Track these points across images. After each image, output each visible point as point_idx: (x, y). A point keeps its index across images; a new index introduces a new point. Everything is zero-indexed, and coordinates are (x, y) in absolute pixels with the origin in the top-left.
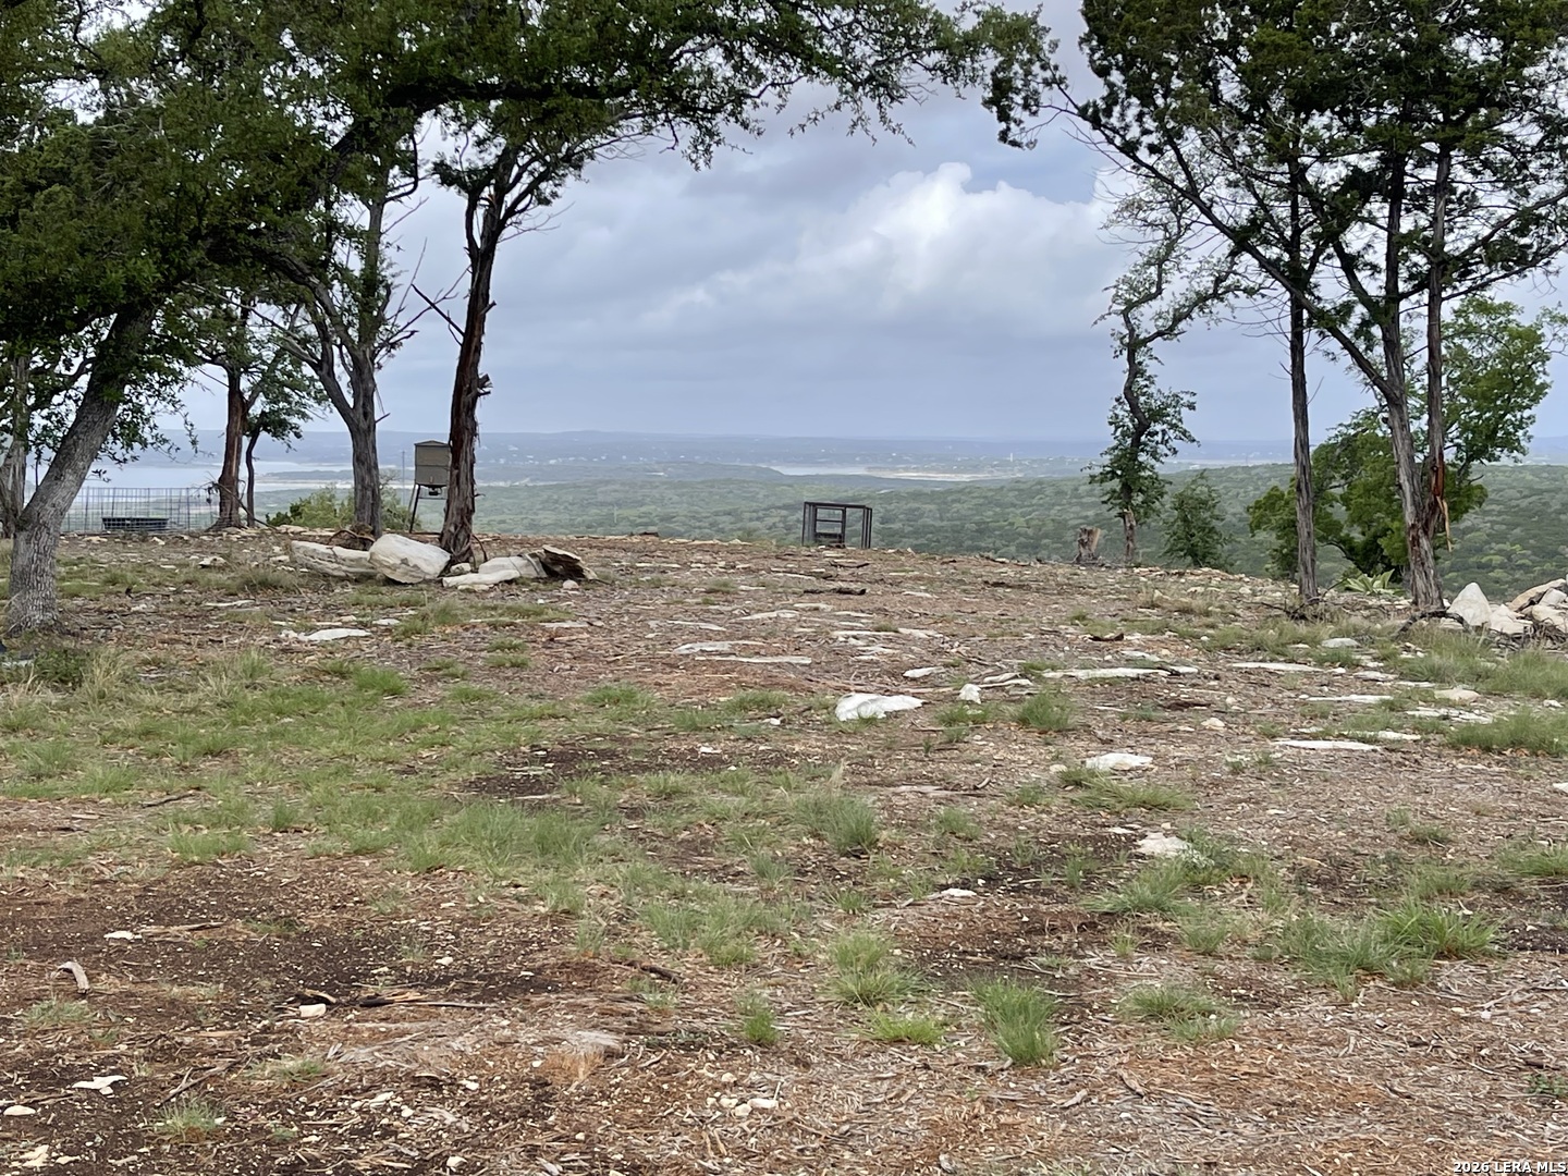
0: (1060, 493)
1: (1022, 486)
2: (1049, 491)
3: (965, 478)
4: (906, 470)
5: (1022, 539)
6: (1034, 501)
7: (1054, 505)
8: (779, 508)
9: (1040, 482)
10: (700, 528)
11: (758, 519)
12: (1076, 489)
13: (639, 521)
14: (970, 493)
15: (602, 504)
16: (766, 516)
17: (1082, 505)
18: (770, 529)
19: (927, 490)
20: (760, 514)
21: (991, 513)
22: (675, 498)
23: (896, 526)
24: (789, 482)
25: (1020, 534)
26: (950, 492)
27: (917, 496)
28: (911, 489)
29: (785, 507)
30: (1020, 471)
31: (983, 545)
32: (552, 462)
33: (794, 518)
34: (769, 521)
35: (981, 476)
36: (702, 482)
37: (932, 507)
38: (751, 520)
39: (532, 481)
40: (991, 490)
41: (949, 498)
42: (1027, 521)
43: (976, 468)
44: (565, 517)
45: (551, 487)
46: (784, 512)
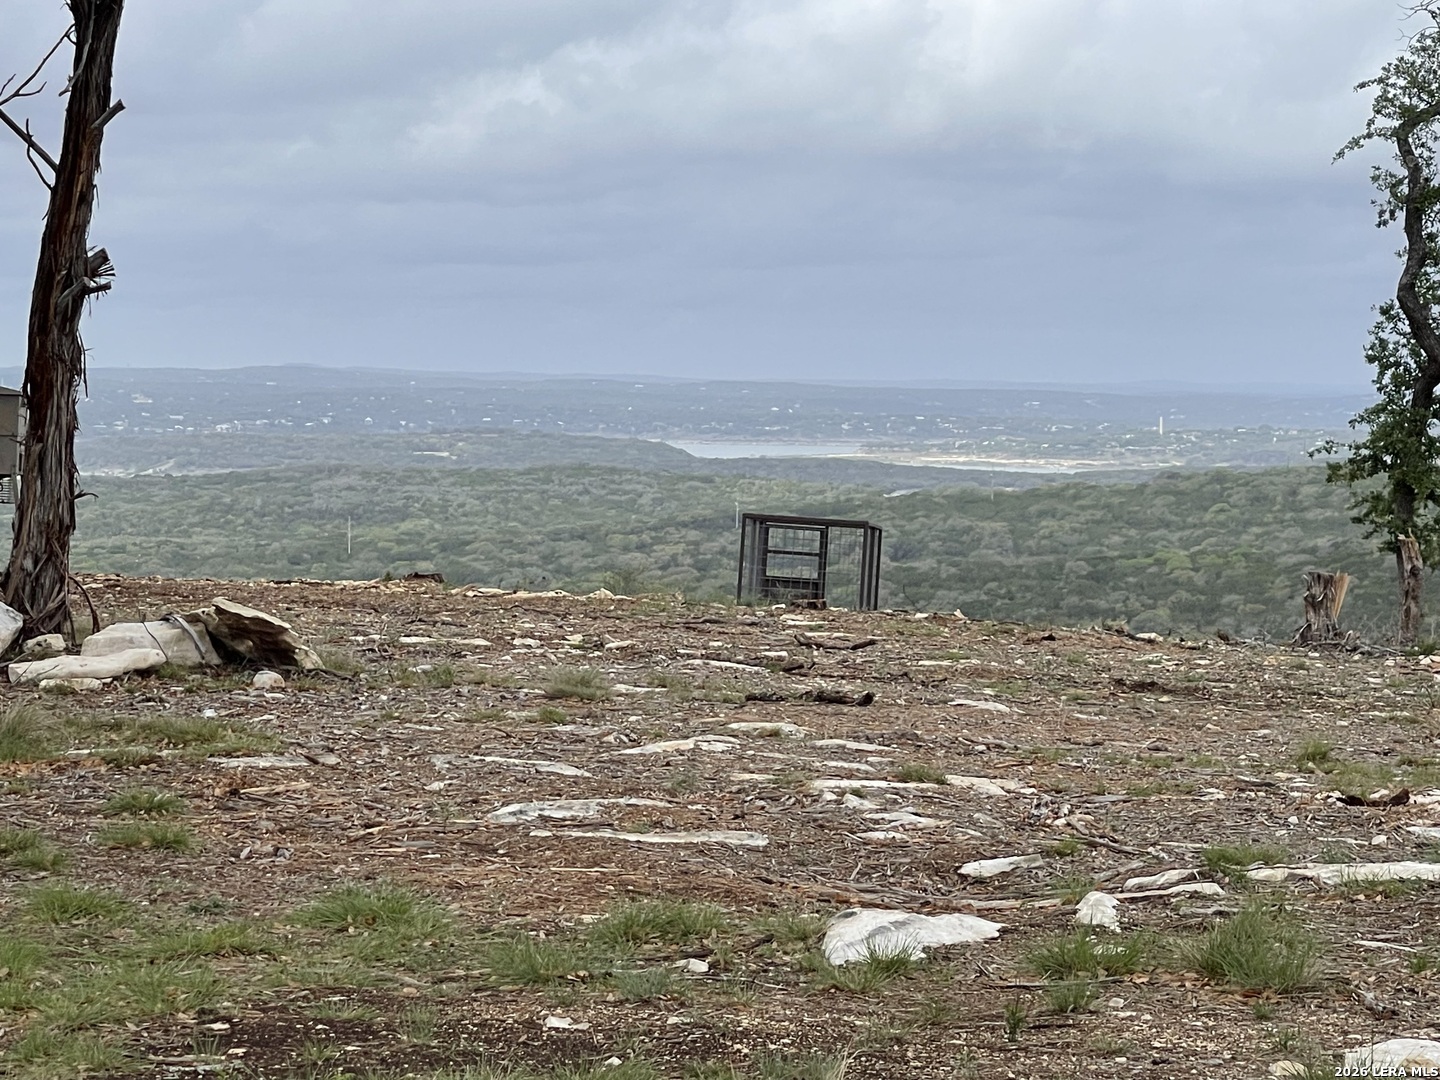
0: (1259, 499)
1: (1183, 485)
2: (1239, 496)
3: (1066, 466)
4: (945, 449)
5: (1184, 595)
6: (1208, 517)
7: (1248, 524)
8: (685, 525)
9: (1220, 477)
10: (522, 565)
11: (641, 547)
12: (1294, 493)
13: (396, 549)
14: (1075, 497)
15: (323, 514)
16: (658, 541)
17: (1304, 524)
18: (663, 568)
19: (988, 491)
20: (646, 537)
21: (1116, 539)
22: (473, 504)
23: (924, 565)
24: (705, 472)
25: (1176, 583)
26: (1034, 495)
27: (966, 502)
28: (954, 489)
29: (697, 524)
30: (1179, 454)
31: (1103, 604)
32: (222, 427)
33: (716, 545)
34: (664, 552)
35: (1097, 464)
36: (528, 472)
37: (998, 526)
38: (626, 549)
39: (180, 466)
40: (1119, 493)
41: (1033, 509)
42: (1192, 557)
43: (1088, 448)
44: (245, 542)
45: (219, 480)
46: (693, 535)
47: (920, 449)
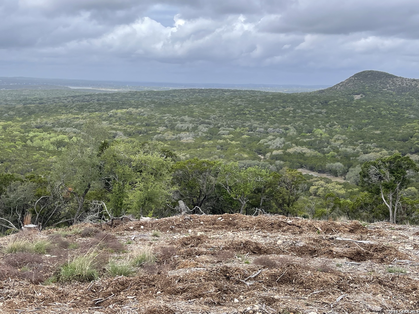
0: (141, 95)
1: (132, 93)
2: (139, 94)
3: (116, 90)
4: (102, 88)
6: (135, 97)
7: (140, 97)
8: (71, 97)
9: (136, 92)
10: (50, 102)
11: (65, 100)
12: (145, 94)
13: (34, 100)
14: (119, 94)
15: (24, 95)
17: (147, 98)
18: (68, 102)
19: (108, 93)
20: (66, 98)
21: (124, 99)
22: (43, 94)
23: (101, 102)
24: (73, 90)
25: (133, 105)
26: (114, 94)
27: (105, 94)
30: (130, 89)
31: (124, 107)
32: (11, 84)
33: (75, 99)
34: (68, 100)
35: (120, 90)
36: (50, 90)
37: (110, 97)
38: (63, 100)
39: (5, 89)
40: (124, 93)
42: (134, 101)
43: (119, 88)
44: (14, 98)
45: (11, 91)
47: (99, 88)
